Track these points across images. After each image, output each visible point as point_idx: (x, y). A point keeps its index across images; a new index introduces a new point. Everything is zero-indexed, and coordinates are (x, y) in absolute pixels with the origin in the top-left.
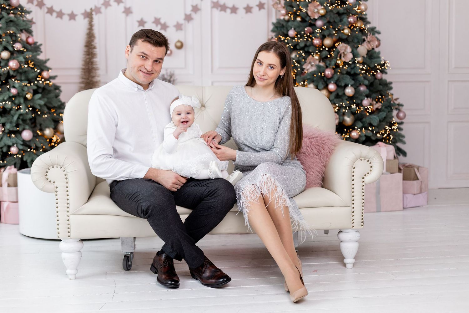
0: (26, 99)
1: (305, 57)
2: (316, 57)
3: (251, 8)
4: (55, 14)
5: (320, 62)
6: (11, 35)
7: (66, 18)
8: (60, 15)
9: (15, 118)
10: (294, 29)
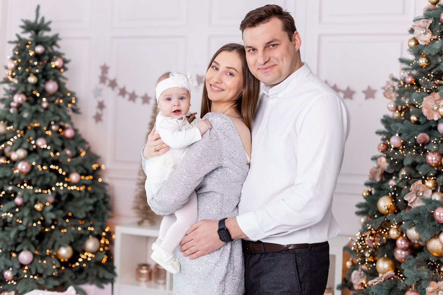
0: (33, 210)
1: (410, 182)
2: (429, 184)
3: (375, 91)
4: (127, 97)
5: (434, 191)
6: (36, 129)
7: (139, 101)
8: (133, 97)
9: (13, 234)
10: (400, 135)
